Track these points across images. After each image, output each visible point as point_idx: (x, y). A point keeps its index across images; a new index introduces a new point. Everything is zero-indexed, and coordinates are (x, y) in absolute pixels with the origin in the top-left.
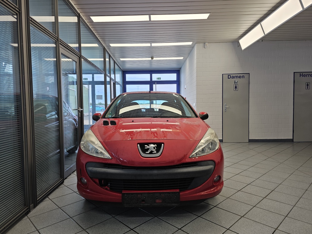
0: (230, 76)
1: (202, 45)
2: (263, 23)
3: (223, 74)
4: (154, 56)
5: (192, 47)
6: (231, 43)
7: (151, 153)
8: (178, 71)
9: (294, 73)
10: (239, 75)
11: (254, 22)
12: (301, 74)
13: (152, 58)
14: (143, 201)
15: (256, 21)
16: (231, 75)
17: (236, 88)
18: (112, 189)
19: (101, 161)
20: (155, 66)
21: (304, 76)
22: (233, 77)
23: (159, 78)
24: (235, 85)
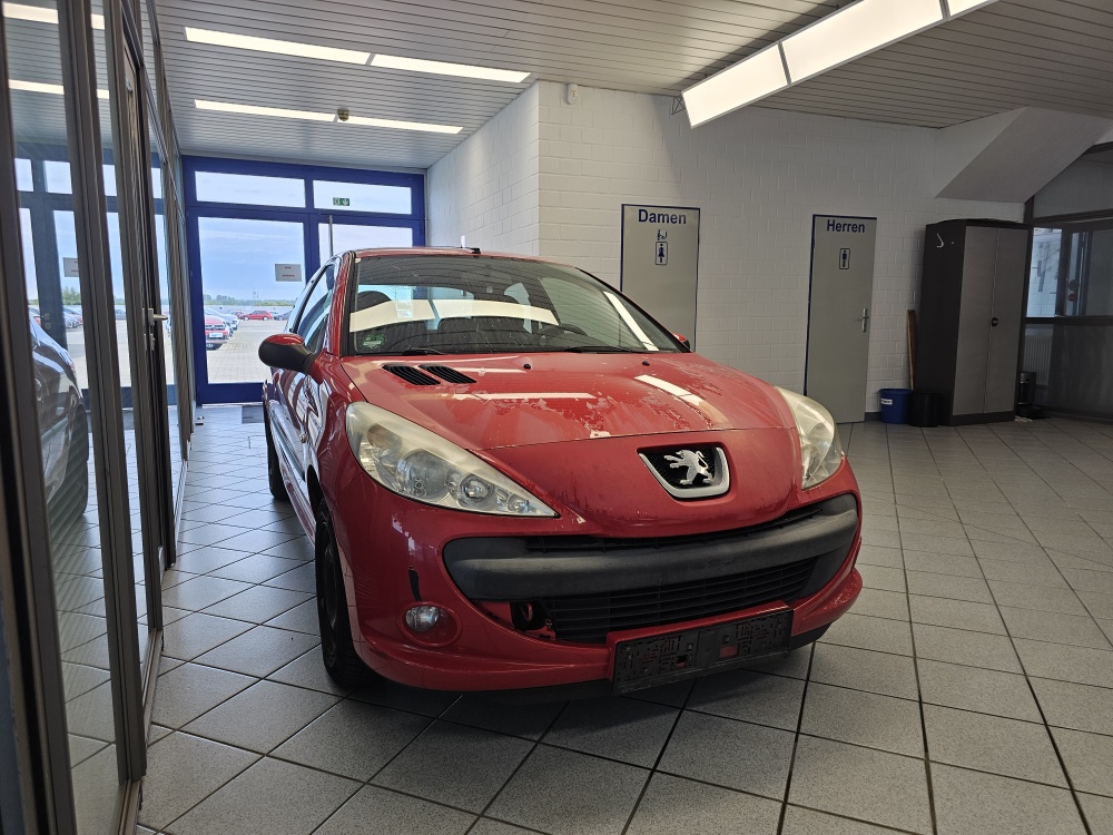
0: (647, 215)
1: (558, 88)
2: (789, 43)
3: (623, 205)
4: (349, 109)
5: (518, 91)
6: (650, 96)
7: (699, 481)
8: (416, 180)
9: (814, 216)
10: (670, 212)
11: (757, 34)
12: (831, 223)
13: (343, 114)
14: (682, 659)
15: (765, 32)
16: (650, 211)
17: (661, 255)
18: (563, 636)
19: (513, 530)
20: (324, 150)
21: (838, 228)
22: (654, 218)
23: (341, 201)
24: (659, 247)
